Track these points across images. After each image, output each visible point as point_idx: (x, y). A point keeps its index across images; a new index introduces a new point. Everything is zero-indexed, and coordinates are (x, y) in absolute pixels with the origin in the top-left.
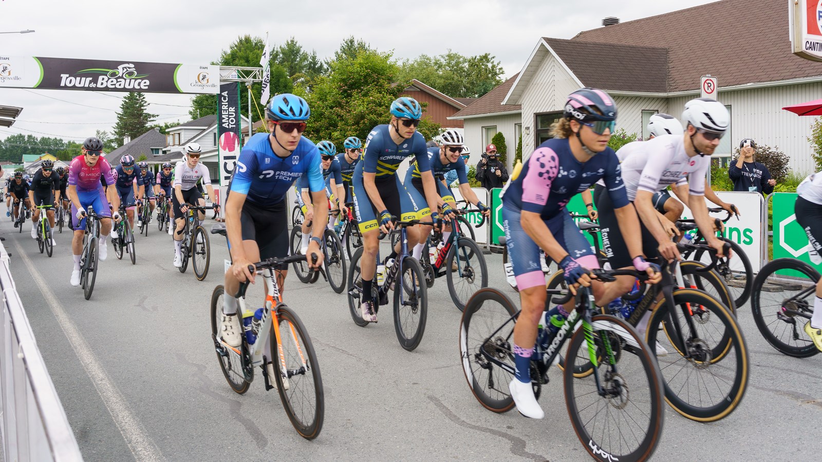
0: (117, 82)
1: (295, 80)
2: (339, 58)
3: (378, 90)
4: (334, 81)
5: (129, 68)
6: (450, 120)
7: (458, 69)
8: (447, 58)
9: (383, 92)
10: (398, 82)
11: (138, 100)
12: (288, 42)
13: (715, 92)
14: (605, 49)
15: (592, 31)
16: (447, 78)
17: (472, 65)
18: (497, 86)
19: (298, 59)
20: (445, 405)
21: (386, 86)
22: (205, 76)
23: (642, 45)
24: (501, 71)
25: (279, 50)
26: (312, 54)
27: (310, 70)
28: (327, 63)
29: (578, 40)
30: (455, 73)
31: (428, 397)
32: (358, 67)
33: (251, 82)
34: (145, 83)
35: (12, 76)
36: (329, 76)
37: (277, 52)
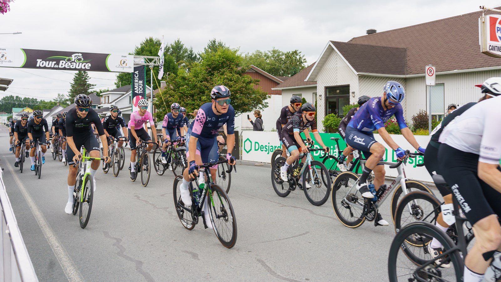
0: (71, 64)
1: (179, 64)
2: (206, 51)
3: (230, 71)
4: (203, 66)
5: (79, 56)
6: (273, 90)
7: (279, 59)
8: (272, 52)
9: (233, 73)
10: (242, 67)
11: (83, 75)
12: (175, 42)
13: (434, 76)
14: (368, 48)
15: (360, 37)
16: (272, 65)
17: (287, 57)
18: (302, 70)
19: (181, 52)
20: (268, 265)
21: (235, 69)
22: (125, 61)
23: (390, 46)
24: (305, 61)
25: (170, 46)
26: (190, 49)
27: (189, 59)
28: (199, 55)
29: (351, 42)
30: (277, 61)
31: (258, 260)
32: (218, 57)
33: (153, 66)
34: (88, 65)
35: (7, 60)
36: (200, 63)
37: (169, 47)
